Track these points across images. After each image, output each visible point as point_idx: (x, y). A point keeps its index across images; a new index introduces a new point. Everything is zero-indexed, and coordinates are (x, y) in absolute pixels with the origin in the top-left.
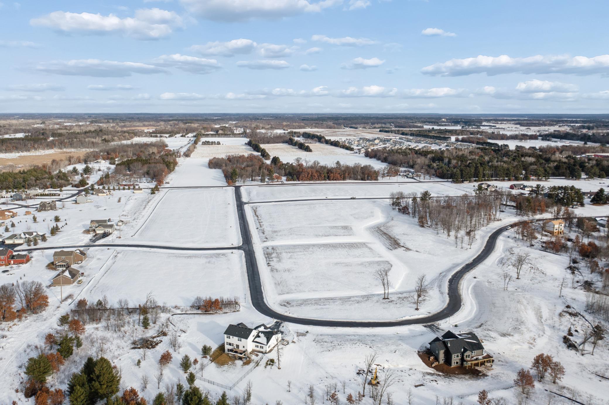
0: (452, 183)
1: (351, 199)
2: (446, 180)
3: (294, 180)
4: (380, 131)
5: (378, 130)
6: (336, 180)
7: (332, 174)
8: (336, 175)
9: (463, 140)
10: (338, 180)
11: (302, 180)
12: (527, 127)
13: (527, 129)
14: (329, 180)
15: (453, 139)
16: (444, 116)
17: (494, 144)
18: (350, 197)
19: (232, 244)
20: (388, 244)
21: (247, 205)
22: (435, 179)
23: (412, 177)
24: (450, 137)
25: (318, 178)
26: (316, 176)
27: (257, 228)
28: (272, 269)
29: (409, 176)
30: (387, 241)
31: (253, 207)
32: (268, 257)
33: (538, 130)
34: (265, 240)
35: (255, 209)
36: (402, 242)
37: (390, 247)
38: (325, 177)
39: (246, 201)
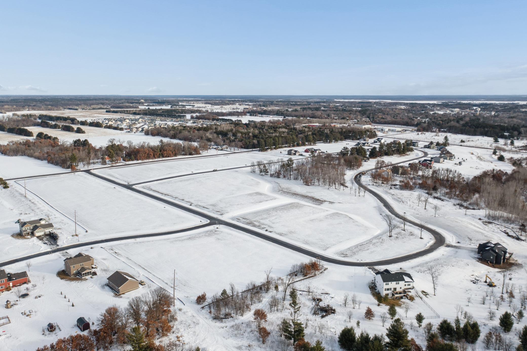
0: (259, 151)
1: (214, 171)
2: (251, 150)
3: (132, 160)
4: (107, 112)
5: (105, 110)
6: (168, 157)
7: (165, 152)
8: (169, 152)
9: (198, 118)
10: (171, 157)
11: (140, 159)
12: (221, 106)
13: (221, 107)
14: (163, 157)
15: (188, 116)
16: (143, 97)
17: (229, 120)
18: (212, 170)
19: (201, 221)
20: (311, 201)
21: (134, 187)
22: (242, 149)
23: (222, 150)
24: (185, 116)
25: (154, 156)
26: (152, 154)
27: (191, 205)
28: (278, 234)
29: (219, 149)
30: (306, 199)
31: (143, 187)
32: (254, 226)
33: (232, 108)
34: (220, 213)
35: (151, 190)
36: (318, 198)
37: (315, 203)
38: (159, 154)
39: (126, 184)
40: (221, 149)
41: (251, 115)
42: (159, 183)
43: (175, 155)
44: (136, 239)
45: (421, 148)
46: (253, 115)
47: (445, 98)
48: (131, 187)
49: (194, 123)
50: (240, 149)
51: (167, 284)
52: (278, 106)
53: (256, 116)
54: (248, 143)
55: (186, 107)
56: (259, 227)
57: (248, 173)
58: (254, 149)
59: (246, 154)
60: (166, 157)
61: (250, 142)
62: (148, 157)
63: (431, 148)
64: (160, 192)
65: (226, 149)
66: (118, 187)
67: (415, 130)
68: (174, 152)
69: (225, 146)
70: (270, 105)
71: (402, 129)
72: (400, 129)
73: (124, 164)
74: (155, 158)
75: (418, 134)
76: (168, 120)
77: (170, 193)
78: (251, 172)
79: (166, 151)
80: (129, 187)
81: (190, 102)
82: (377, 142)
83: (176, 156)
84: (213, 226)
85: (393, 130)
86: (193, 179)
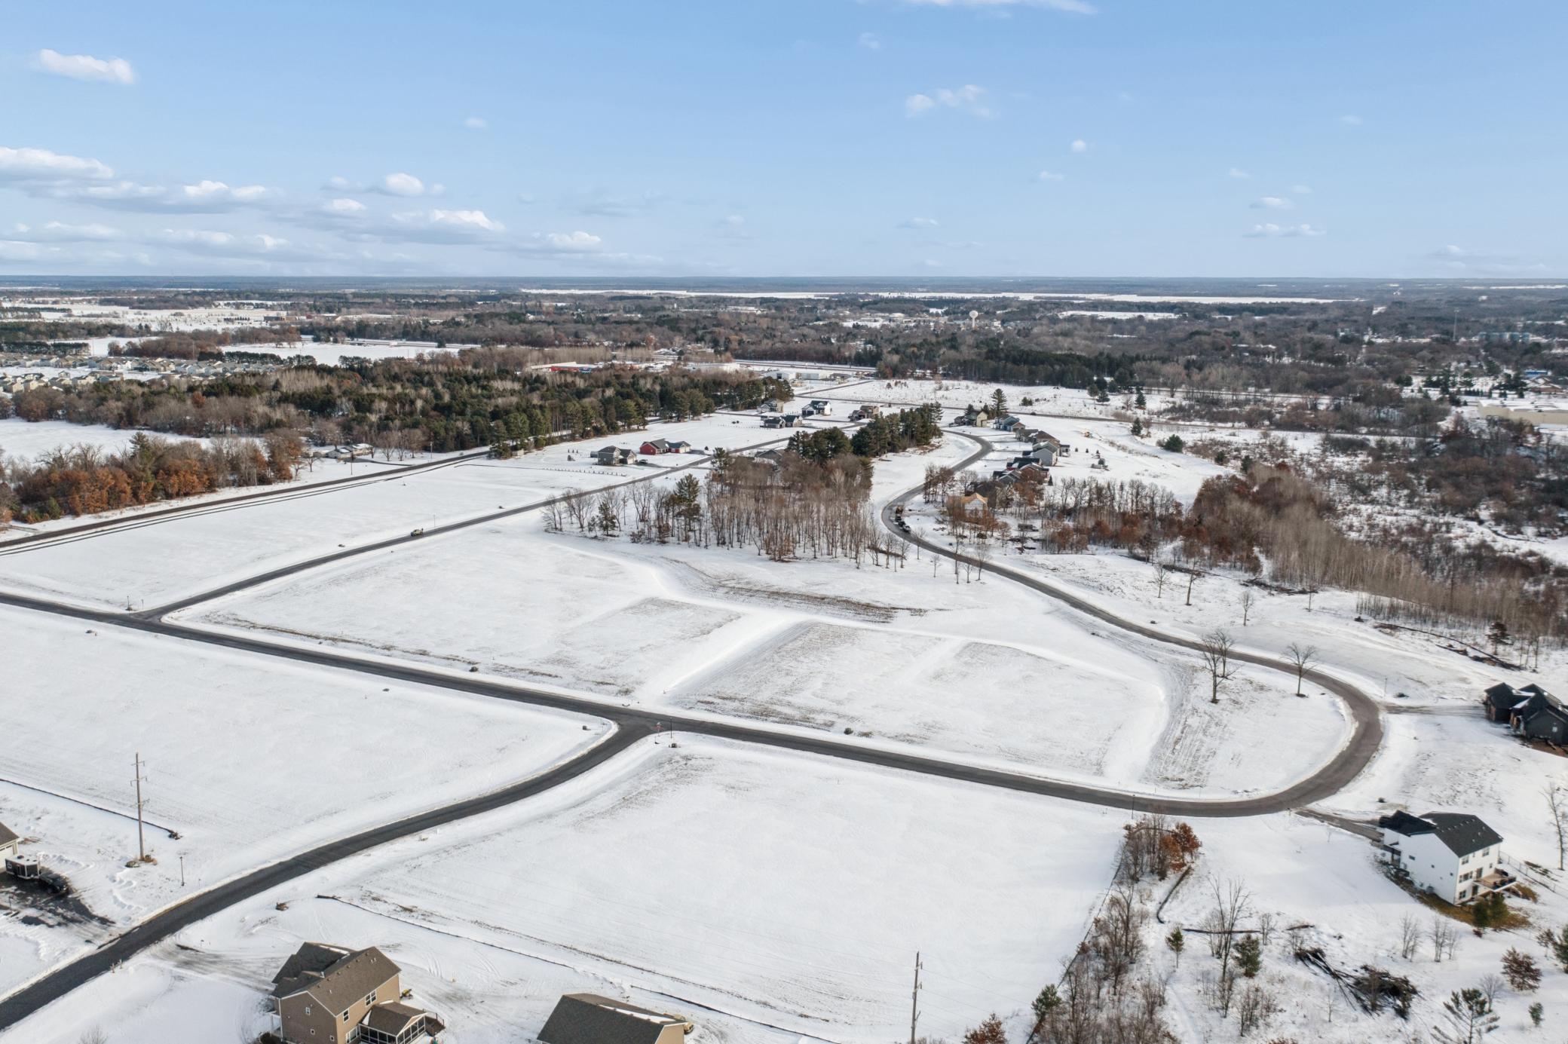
0: (489, 458)
1: (416, 535)
3: (54, 517)
6: (186, 495)
7: (174, 477)
9: (142, 352)
10: (194, 494)
13: (176, 314)
14: (169, 496)
15: (94, 347)
17: (263, 355)
18: (406, 532)
19: (585, 728)
20: (850, 614)
21: (167, 619)
22: (426, 454)
23: (353, 459)
24: (86, 345)
25: (135, 495)
26: (128, 489)
27: (473, 670)
28: (896, 738)
29: (343, 456)
30: (830, 609)
31: (207, 618)
32: (788, 720)
33: (221, 318)
34: (615, 689)
35: (254, 626)
36: (864, 600)
37: (867, 618)
38: (155, 489)
39: (122, 611)
40: (349, 456)
41: (317, 340)
42: (259, 598)
43: (211, 487)
44: (424, 834)
45: (951, 425)
46: (327, 341)
47: (829, 285)
48: (155, 620)
49: (141, 370)
50: (418, 455)
51: (765, 1004)
52: (371, 309)
53: (336, 341)
54: (442, 432)
55: (44, 314)
56: (805, 721)
57: (534, 532)
58: (466, 453)
59: (450, 468)
60: (178, 495)
61: (446, 429)
62: (114, 500)
63: (976, 425)
64: (298, 631)
65: (369, 457)
66: (101, 628)
67: (871, 375)
68: (206, 477)
69: (362, 446)
70: (348, 308)
71: (833, 372)
72: (827, 373)
73: (31, 534)
74: (140, 502)
75: (889, 386)
76: (28, 363)
77: (347, 632)
78: (546, 531)
79: (177, 472)
80: (149, 622)
81: (36, 299)
82: (811, 413)
83: (214, 491)
84: (651, 738)
85: (809, 375)
86: (375, 571)
